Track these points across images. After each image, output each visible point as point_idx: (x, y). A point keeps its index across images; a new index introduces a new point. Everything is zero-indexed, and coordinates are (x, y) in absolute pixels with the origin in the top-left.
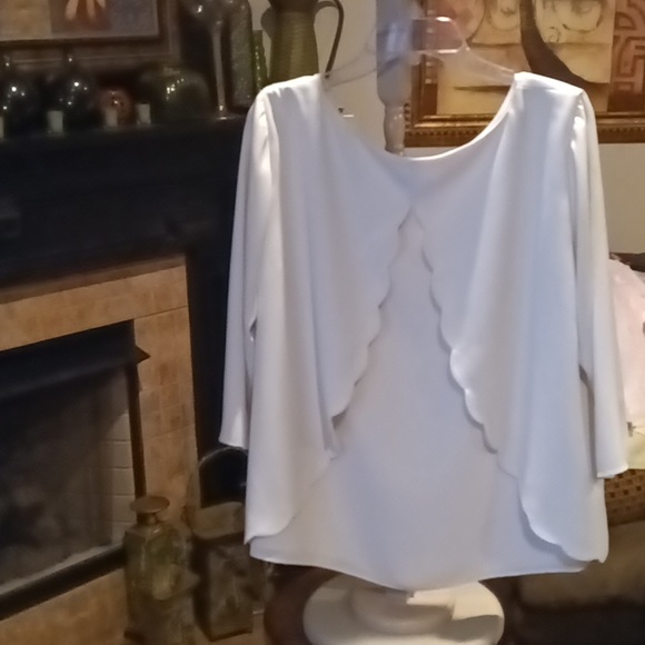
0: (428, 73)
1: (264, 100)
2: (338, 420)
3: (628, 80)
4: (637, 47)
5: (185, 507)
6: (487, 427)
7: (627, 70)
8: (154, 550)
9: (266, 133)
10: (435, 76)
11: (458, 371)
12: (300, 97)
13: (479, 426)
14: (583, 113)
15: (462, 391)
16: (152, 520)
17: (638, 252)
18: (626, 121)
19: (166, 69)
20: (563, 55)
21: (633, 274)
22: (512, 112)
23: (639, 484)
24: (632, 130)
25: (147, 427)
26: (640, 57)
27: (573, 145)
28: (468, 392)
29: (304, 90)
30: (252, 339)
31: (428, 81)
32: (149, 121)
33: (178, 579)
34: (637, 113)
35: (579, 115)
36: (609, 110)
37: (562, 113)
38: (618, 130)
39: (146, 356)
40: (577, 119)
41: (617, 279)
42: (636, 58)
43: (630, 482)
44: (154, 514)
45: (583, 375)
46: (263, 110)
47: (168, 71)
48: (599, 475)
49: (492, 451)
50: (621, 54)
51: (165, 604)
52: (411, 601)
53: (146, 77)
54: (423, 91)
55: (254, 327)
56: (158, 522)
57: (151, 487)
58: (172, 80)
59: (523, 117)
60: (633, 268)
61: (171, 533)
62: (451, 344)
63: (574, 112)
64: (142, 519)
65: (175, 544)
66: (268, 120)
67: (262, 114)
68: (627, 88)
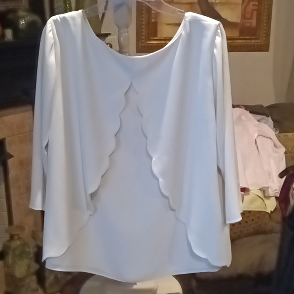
0: (153, 16)
1: (51, 23)
2: (93, 195)
3: (249, 21)
4: (253, 5)
5: (33, 231)
6: (170, 198)
7: (248, 16)
8: (17, 252)
9: (53, 41)
10: (156, 18)
11: (156, 169)
12: (71, 22)
13: (167, 198)
14: (220, 34)
15: (158, 180)
16: (16, 237)
17: (254, 105)
18: (248, 41)
19: (20, 12)
20: (218, 9)
21: (250, 115)
22: (183, 33)
23: (252, 218)
24: (251, 45)
25: (13, 191)
26: (255, 10)
27: (215, 51)
28: (160, 180)
29: (73, 18)
30: (46, 153)
31: (153, 20)
32: (11, 38)
33: (29, 266)
34: (253, 37)
35: (218, 36)
36: (240, 36)
37: (209, 34)
38: (244, 46)
39: (12, 156)
40: (217, 37)
41: (243, 118)
42: (253, 10)
43: (248, 217)
44: (17, 235)
45: (219, 170)
46: (51, 28)
47: (21, 13)
48: (227, 223)
49: (173, 210)
50: (245, 8)
51: (22, 280)
52: (135, 287)
53: (10, 16)
54: (150, 26)
55: (47, 146)
56: (19, 238)
57: (16, 221)
58: (23, 17)
59: (189, 36)
60: (251, 112)
61: (25, 244)
62: (152, 155)
63: (216, 34)
64: (12, 237)
65: (27, 250)
66: (53, 34)
67: (51, 31)
68: (248, 25)
